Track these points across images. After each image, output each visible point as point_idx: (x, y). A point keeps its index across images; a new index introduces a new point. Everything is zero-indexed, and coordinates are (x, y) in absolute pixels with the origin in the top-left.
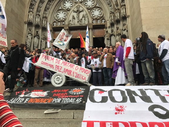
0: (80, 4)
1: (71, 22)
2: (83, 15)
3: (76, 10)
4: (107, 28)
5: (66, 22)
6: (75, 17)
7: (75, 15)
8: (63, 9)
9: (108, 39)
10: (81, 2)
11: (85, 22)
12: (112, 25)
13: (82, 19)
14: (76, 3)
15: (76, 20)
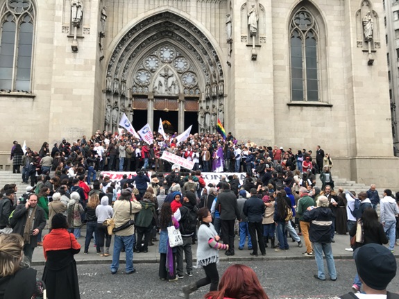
0: (169, 65)
1: (157, 90)
2: (173, 82)
3: (163, 73)
4: (201, 102)
5: (150, 89)
6: (163, 82)
7: (162, 80)
8: (146, 68)
9: (202, 117)
10: (170, 62)
11: (174, 92)
12: (208, 99)
13: (170, 87)
14: (163, 62)
15: (163, 88)
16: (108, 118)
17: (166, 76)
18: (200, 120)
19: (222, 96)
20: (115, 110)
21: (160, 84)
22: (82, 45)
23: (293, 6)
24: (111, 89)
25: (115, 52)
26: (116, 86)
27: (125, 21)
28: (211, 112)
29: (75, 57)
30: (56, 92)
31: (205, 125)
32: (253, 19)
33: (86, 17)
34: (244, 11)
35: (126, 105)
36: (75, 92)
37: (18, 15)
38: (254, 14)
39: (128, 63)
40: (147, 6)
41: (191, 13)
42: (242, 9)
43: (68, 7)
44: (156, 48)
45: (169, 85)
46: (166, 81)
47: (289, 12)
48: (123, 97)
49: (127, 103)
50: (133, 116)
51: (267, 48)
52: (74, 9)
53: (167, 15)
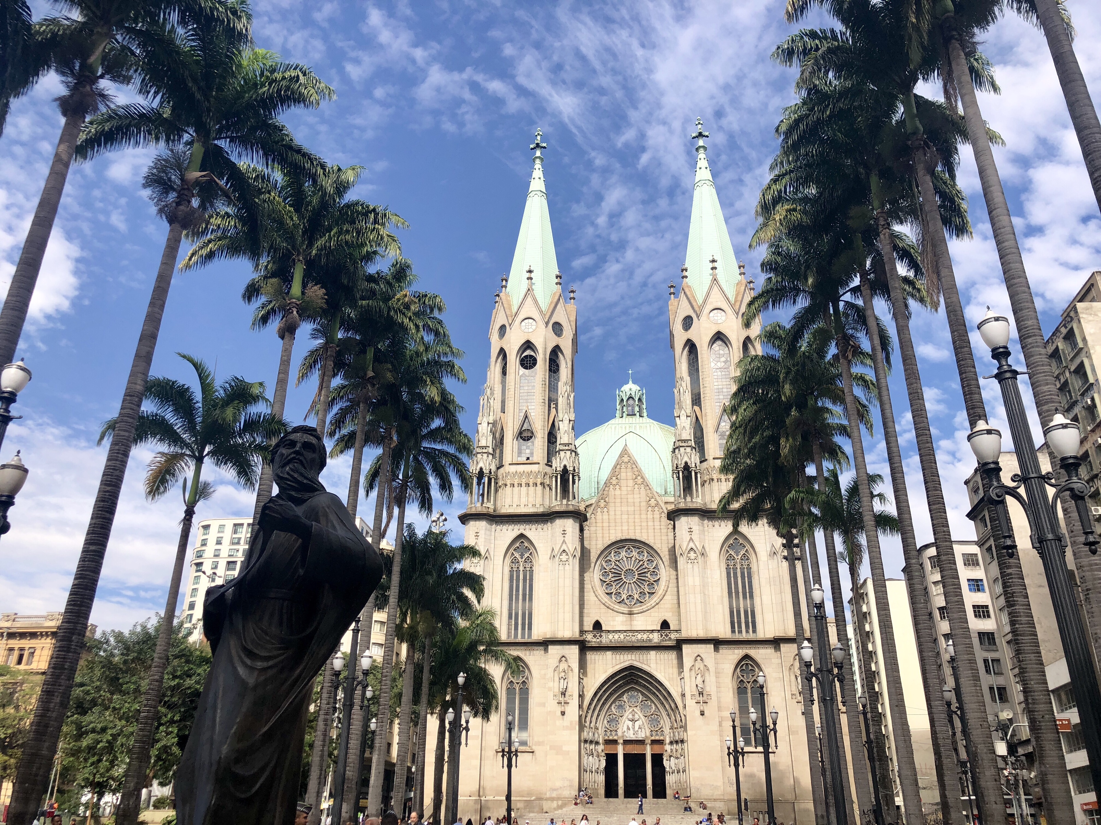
0: (635, 709)
1: (625, 734)
2: (640, 725)
3: (630, 717)
4: (665, 745)
5: (620, 733)
6: (630, 726)
7: (630, 724)
8: (615, 713)
9: (667, 760)
10: (636, 706)
11: (641, 736)
12: (671, 743)
13: (638, 731)
14: (630, 706)
15: (631, 732)
16: (585, 765)
17: (633, 720)
18: (666, 763)
19: (682, 741)
20: (591, 757)
21: (628, 729)
22: (568, 709)
23: (736, 661)
24: (587, 738)
25: (590, 704)
26: (591, 734)
27: (597, 675)
28: (674, 755)
29: (563, 719)
30: (550, 749)
31: (670, 767)
32: (699, 679)
33: (569, 685)
34: (693, 672)
35: (600, 751)
36: (565, 748)
37: (518, 683)
38: (699, 675)
39: (600, 711)
40: (614, 661)
41: (652, 665)
42: (691, 670)
43: (557, 679)
44: (623, 694)
45: (637, 728)
46: (634, 725)
47: (733, 667)
48: (597, 743)
49: (601, 748)
50: (606, 760)
51: (713, 703)
52: (562, 681)
53: (631, 668)
